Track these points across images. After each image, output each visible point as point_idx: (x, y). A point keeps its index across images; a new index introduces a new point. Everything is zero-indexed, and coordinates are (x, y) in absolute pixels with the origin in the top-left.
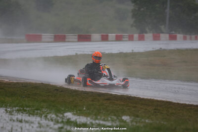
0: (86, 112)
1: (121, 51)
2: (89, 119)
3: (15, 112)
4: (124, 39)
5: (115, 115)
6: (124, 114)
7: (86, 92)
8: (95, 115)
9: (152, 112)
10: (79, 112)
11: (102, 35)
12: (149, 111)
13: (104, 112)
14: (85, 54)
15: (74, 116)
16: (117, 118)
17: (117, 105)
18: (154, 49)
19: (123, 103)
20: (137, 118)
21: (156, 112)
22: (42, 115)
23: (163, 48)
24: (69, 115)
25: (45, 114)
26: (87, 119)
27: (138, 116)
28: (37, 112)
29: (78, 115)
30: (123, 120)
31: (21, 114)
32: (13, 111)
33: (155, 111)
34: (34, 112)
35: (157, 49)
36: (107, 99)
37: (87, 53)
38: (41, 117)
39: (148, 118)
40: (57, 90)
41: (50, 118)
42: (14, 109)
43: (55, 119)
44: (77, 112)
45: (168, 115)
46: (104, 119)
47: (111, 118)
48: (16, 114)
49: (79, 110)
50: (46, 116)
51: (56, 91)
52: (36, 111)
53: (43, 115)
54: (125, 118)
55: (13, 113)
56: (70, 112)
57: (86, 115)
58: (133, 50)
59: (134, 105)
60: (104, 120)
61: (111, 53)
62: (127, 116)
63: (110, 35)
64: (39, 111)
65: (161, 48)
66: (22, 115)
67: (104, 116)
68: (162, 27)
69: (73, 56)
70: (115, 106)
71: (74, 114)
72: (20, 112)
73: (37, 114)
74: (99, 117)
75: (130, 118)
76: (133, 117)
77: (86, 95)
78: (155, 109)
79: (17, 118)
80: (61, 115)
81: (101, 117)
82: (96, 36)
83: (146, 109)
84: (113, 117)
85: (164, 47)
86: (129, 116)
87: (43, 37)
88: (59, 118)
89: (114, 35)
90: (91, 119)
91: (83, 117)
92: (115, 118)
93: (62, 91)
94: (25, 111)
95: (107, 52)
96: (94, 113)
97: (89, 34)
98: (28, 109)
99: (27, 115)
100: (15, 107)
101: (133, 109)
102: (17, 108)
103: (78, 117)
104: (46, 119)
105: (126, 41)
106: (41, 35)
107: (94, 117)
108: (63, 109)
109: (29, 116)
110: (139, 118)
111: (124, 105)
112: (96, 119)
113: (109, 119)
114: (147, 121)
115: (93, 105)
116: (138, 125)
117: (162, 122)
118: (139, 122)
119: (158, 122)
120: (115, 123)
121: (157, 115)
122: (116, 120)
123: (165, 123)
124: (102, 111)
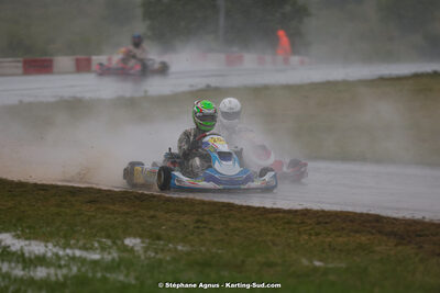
0: (44, 229)
2: (50, 245)
5: (108, 237)
6: (128, 234)
7: (43, 185)
8: (65, 237)
9: (191, 227)
10: (27, 231)
11: (77, 60)
12: (186, 226)
13: (84, 231)
14: (41, 103)
15: (16, 241)
16: (114, 243)
17: (112, 214)
18: (194, 89)
19: (125, 209)
20: (157, 242)
21: (198, 227)
23: (213, 85)
26: (46, 247)
27: (159, 238)
30: (127, 246)
33: (199, 224)
35: (200, 87)
36: (90, 202)
37: (45, 100)
39: (184, 240)
44: (22, 231)
45: (226, 234)
46: (85, 244)
47: (99, 242)
49: (29, 227)
54: (129, 242)
56: (8, 231)
57: (45, 238)
58: (146, 92)
59: (152, 213)
60: (84, 248)
62: (135, 237)
63: (94, 58)
65: (208, 86)
67: (84, 239)
69: (14, 106)
70: (107, 216)
71: (18, 237)
74: (72, 242)
75: (143, 242)
76: (147, 241)
77: (42, 192)
78: (197, 221)
81: (78, 241)
82: (64, 61)
83: (178, 221)
84: (104, 240)
85: (215, 82)
86: (141, 236)
90: (55, 246)
91: (38, 243)
92: (109, 242)
95: (88, 96)
96: (61, 234)
97: (48, 58)
101: (150, 222)
103: (27, 242)
107: (63, 241)
110: (162, 242)
111: (127, 213)
112: (64, 248)
113: (96, 245)
114: (180, 248)
115: (58, 214)
116: (160, 256)
117: (214, 250)
118: (162, 250)
119: (203, 249)
120: (109, 253)
121: (202, 233)
122: (110, 247)
123: (220, 251)
124: (79, 228)
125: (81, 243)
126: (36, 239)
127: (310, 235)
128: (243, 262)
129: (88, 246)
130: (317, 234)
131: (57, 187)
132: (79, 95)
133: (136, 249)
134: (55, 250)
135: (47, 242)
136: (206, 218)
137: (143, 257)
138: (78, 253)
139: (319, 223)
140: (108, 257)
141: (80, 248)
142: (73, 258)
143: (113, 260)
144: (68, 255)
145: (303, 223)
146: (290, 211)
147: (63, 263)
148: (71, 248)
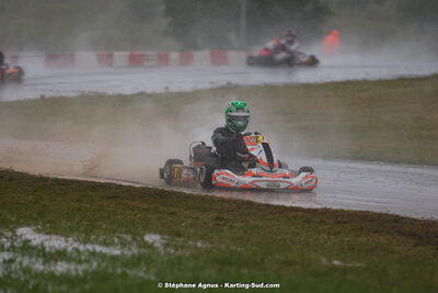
1: (141, 90)
2: (70, 239)
4: (147, 64)
5: (128, 232)
6: (148, 229)
7: (64, 180)
8: (85, 231)
9: (211, 225)
10: (48, 225)
11: (100, 56)
12: (205, 223)
13: (104, 226)
15: (37, 236)
16: (134, 239)
17: (132, 210)
18: (215, 86)
19: (145, 206)
20: (177, 239)
21: (218, 225)
23: (234, 82)
24: (27, 233)
26: (67, 241)
27: (179, 235)
29: (47, 234)
30: (147, 242)
33: (218, 222)
35: (224, 83)
36: (112, 197)
37: (66, 95)
39: (202, 238)
44: (43, 225)
45: (245, 232)
46: (105, 240)
47: (119, 238)
49: (50, 222)
54: (149, 238)
56: (28, 225)
57: (66, 233)
58: (167, 88)
59: (172, 209)
60: (105, 244)
61: (120, 95)
62: (155, 233)
63: (116, 54)
65: (229, 84)
67: (105, 234)
68: (232, 36)
69: (35, 100)
70: (128, 212)
71: (39, 231)
74: (93, 237)
75: (162, 238)
76: (167, 237)
77: (62, 187)
78: (217, 219)
80: (10, 234)
81: (98, 236)
83: (198, 219)
84: (124, 236)
85: (235, 80)
86: (161, 233)
88: (4, 240)
89: (126, 53)
90: (75, 241)
91: (58, 237)
92: (129, 238)
93: (11, 180)
95: (110, 92)
96: (82, 229)
97: (70, 52)
101: (169, 219)
103: (48, 237)
105: (152, 67)
107: (83, 236)
108: (13, 219)
110: (181, 239)
111: (148, 210)
112: (85, 244)
113: (116, 240)
114: (199, 244)
115: (79, 210)
116: (179, 253)
117: (234, 248)
118: (182, 247)
119: (223, 247)
120: (129, 249)
121: (222, 231)
122: (130, 243)
123: (239, 249)
124: (99, 223)
125: (101, 239)
126: (56, 234)
127: (329, 234)
128: (262, 260)
129: (108, 241)
130: (336, 234)
131: (78, 182)
132: (100, 91)
133: (156, 245)
134: (76, 245)
135: (68, 237)
136: (225, 215)
137: (163, 253)
138: (98, 248)
139: (338, 223)
140: (127, 253)
141: (101, 244)
142: (93, 254)
143: (133, 256)
144: (88, 250)
145: (322, 221)
146: (309, 210)
147: (83, 258)
148: (91, 243)
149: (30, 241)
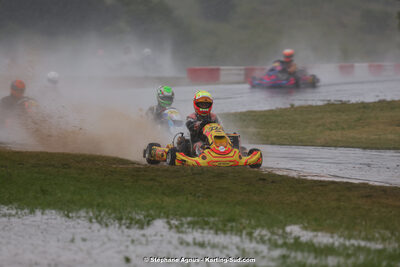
0: (328, 222)
2: (336, 237)
3: (186, 226)
5: (387, 228)
8: (347, 228)
10: (314, 223)
11: (341, 67)
13: (364, 223)
14: (311, 106)
15: (305, 232)
22: (241, 232)
25: (249, 230)
26: (332, 237)
28: (232, 227)
29: (315, 230)
31: (200, 231)
32: (182, 225)
34: (225, 225)
36: (367, 197)
37: (314, 103)
38: (241, 236)
40: (264, 180)
41: (258, 238)
42: (183, 219)
43: (270, 240)
44: (308, 223)
46: (366, 235)
47: (379, 233)
48: (190, 230)
50: (250, 235)
51: (261, 182)
52: (230, 225)
53: (244, 232)
55: (184, 229)
56: (295, 224)
57: (331, 230)
60: (366, 239)
61: (363, 103)
63: (356, 65)
64: (234, 224)
66: (202, 233)
69: (286, 109)
70: (383, 210)
71: (305, 228)
72: (197, 226)
73: (232, 230)
74: (356, 233)
79: (194, 239)
80: (280, 231)
81: (360, 232)
87: (222, 73)
88: (276, 237)
89: (366, 65)
90: (340, 237)
92: (388, 233)
93: (273, 182)
94: (207, 223)
96: (344, 225)
98: (212, 219)
99: (212, 232)
100: (185, 216)
102: (189, 219)
104: (251, 240)
106: (218, 70)
107: (346, 233)
108: (281, 218)
109: (216, 233)
112: (349, 239)
115: (339, 208)
120: (390, 243)
122: (390, 238)
124: (359, 221)
125: (363, 234)
126: (321, 230)
129: (370, 236)
131: (333, 182)
135: (332, 233)
141: (363, 239)
147: (350, 252)
148: (356, 239)
149: (299, 237)
